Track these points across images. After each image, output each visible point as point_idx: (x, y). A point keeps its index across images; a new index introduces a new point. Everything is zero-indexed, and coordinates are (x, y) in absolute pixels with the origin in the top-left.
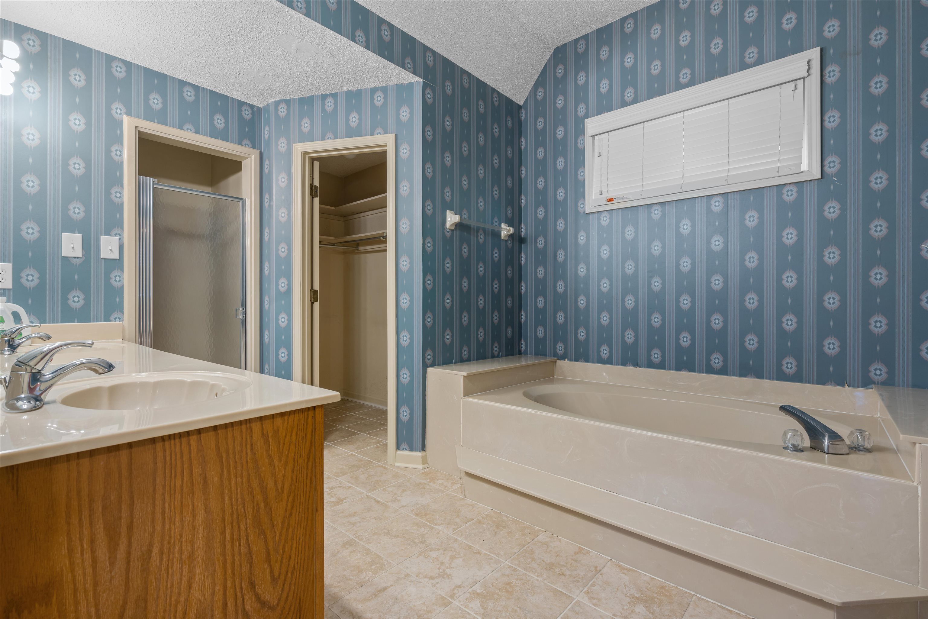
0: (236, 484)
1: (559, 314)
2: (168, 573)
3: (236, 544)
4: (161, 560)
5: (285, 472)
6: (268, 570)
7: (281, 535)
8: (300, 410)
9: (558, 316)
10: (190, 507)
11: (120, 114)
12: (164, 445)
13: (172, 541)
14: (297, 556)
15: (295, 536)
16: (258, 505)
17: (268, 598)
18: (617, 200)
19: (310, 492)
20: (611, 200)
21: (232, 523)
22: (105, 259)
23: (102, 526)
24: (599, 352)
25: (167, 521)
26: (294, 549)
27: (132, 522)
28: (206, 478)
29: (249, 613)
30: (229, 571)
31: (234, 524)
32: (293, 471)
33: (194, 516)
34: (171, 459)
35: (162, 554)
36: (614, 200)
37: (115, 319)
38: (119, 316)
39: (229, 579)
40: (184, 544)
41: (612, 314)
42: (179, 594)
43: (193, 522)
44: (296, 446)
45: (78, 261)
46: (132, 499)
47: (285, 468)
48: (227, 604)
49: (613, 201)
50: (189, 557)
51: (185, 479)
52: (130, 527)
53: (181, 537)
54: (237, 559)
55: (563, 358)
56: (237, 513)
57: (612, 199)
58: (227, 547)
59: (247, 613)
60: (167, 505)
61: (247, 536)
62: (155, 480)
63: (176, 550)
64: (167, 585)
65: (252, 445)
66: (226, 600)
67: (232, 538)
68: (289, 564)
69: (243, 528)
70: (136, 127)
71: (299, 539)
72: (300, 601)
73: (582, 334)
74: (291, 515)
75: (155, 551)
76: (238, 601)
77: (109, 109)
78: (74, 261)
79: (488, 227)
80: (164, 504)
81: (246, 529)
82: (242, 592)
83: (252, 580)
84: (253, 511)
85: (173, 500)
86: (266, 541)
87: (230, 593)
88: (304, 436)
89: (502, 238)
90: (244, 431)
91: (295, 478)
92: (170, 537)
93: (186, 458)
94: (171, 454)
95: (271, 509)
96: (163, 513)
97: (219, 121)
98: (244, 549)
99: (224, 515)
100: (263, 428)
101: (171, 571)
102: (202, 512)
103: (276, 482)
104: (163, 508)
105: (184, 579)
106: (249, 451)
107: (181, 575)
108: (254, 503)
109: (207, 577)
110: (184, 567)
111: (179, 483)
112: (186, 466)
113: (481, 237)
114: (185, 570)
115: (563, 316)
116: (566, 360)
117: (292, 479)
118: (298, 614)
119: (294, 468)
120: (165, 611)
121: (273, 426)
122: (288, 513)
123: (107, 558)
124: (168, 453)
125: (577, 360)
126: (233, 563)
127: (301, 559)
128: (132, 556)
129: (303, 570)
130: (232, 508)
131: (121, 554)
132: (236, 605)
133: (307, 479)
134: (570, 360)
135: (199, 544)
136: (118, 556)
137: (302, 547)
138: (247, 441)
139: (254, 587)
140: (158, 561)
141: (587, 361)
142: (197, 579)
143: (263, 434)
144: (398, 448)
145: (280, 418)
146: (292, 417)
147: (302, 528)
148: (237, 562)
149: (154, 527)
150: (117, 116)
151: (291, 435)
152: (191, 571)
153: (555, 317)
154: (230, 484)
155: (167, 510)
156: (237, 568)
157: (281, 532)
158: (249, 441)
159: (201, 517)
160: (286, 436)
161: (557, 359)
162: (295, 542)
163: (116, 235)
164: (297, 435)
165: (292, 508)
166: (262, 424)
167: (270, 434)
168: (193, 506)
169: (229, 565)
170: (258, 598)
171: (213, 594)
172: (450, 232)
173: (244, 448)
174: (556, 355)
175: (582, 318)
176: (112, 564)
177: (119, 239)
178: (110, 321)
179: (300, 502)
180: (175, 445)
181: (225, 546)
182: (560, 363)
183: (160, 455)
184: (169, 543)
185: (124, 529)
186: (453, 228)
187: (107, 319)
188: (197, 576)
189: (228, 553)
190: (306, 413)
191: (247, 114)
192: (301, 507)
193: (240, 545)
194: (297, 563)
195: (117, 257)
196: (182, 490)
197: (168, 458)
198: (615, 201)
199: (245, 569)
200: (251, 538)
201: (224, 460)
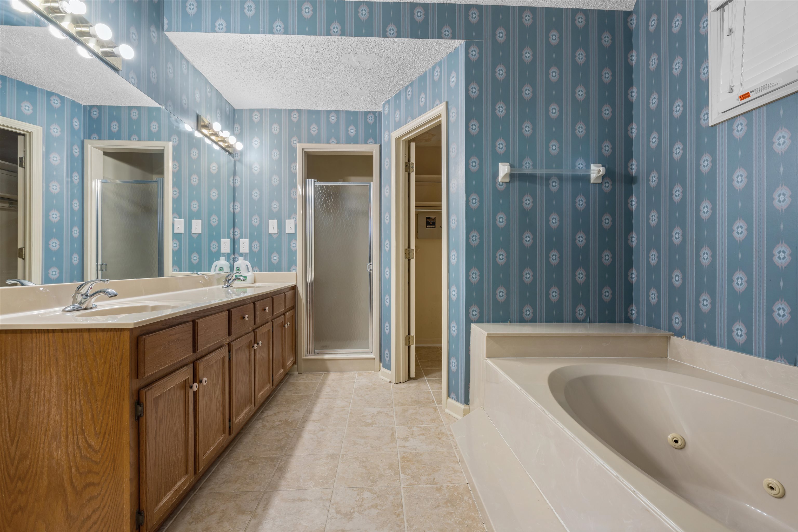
0: (74, 367)
1: (676, 273)
2: (38, 404)
3: (74, 402)
4: (35, 396)
5: (104, 368)
6: (93, 426)
7: (101, 407)
8: (115, 329)
9: (674, 276)
10: (49, 373)
11: (296, 143)
12: (36, 335)
13: (40, 388)
14: (112, 426)
15: (111, 412)
16: (86, 383)
17: (93, 443)
18: (756, 93)
19: (121, 386)
20: (747, 95)
21: (71, 389)
22: (288, 234)
23: (10, 369)
24: (730, 331)
25: (38, 377)
26: (110, 420)
27: (22, 371)
28: (57, 358)
29: (81, 447)
30: (69, 417)
31: (73, 390)
32: (110, 369)
33: (51, 378)
34: (40, 344)
35: (35, 393)
36: (751, 94)
37: (293, 270)
38: (295, 268)
39: (70, 421)
40: (46, 392)
41: (752, 275)
42: (43, 418)
43: (50, 381)
44: (111, 353)
45: (276, 236)
46: (22, 359)
47: (104, 366)
48: (68, 436)
49: (749, 96)
50: (48, 400)
51: (46, 356)
52: (21, 373)
53: (45, 387)
54: (74, 412)
55: (680, 334)
56: (74, 384)
57: (748, 93)
58: (69, 403)
59: (80, 446)
60: (38, 368)
61: (80, 400)
62: (32, 353)
63: (42, 393)
64: (38, 411)
65: (83, 346)
66: (68, 433)
67: (71, 399)
68: (106, 429)
69: (78, 395)
70: (303, 149)
71: (114, 415)
72: (114, 456)
73: (705, 303)
74: (108, 397)
75: (32, 390)
76: (75, 437)
77: (290, 142)
78: (274, 236)
79: (566, 171)
80: (36, 367)
81: (80, 396)
82: (77, 433)
83: (82, 428)
84: (84, 386)
85: (40, 366)
86: (91, 407)
87: (70, 430)
88: (118, 348)
89: (592, 181)
90: (78, 336)
91: (111, 374)
92: (39, 385)
93: (47, 345)
94: (40, 341)
95: (95, 388)
96: (36, 371)
97: (352, 131)
98: (78, 407)
99: (67, 383)
100: (90, 337)
101: (39, 404)
102: (55, 377)
103: (98, 372)
104: (36, 369)
105: (46, 411)
106: (81, 349)
107: (45, 408)
108: (84, 381)
109: (58, 415)
110: (46, 404)
111: (43, 358)
112: (47, 349)
113: (554, 186)
114: (46, 407)
115: (681, 276)
116: (685, 338)
117: (109, 374)
118: (113, 464)
119: (110, 367)
120: (37, 424)
121: (97, 337)
122: (106, 395)
123: (12, 385)
124: (38, 340)
125: (698, 339)
126: (72, 413)
127: (115, 429)
128: (22, 389)
129: (117, 436)
130: (71, 380)
131: (17, 386)
132: (73, 438)
133: (119, 376)
134: (690, 338)
135: (53, 394)
136: (16, 386)
137: (115, 421)
138: (80, 342)
139: (84, 433)
140: (34, 396)
141: (713, 343)
142: (52, 414)
143: (90, 341)
144: (449, 395)
145: (101, 333)
146: (109, 333)
147: (116, 409)
148: (74, 414)
149: (32, 377)
150: (293, 145)
151: (109, 345)
152: (50, 408)
153: (671, 278)
154: (70, 366)
155: (38, 370)
156: (74, 417)
157: (101, 406)
158: (81, 343)
159: (54, 380)
160: (105, 345)
161: (673, 335)
162: (110, 415)
163: (293, 218)
164: (112, 346)
165: (109, 393)
166: (89, 334)
167: (94, 342)
168: (51, 372)
169: (69, 413)
170: (86, 441)
171: (61, 426)
172: (504, 185)
173: (78, 346)
174: (671, 329)
175: (705, 279)
176: (14, 389)
177: (295, 221)
178: (290, 271)
179: (114, 391)
180: (42, 336)
181: (67, 401)
182: (675, 340)
183: (35, 340)
184: (39, 388)
185: (19, 373)
186: (508, 180)
187: (289, 270)
188: (52, 412)
189: (69, 405)
190: (119, 333)
191: (371, 120)
192: (115, 394)
193: (76, 404)
194: (112, 430)
195: (294, 232)
196: (45, 362)
197: (38, 343)
198: (753, 96)
199: (79, 420)
200: (82, 402)
201: (67, 351)
